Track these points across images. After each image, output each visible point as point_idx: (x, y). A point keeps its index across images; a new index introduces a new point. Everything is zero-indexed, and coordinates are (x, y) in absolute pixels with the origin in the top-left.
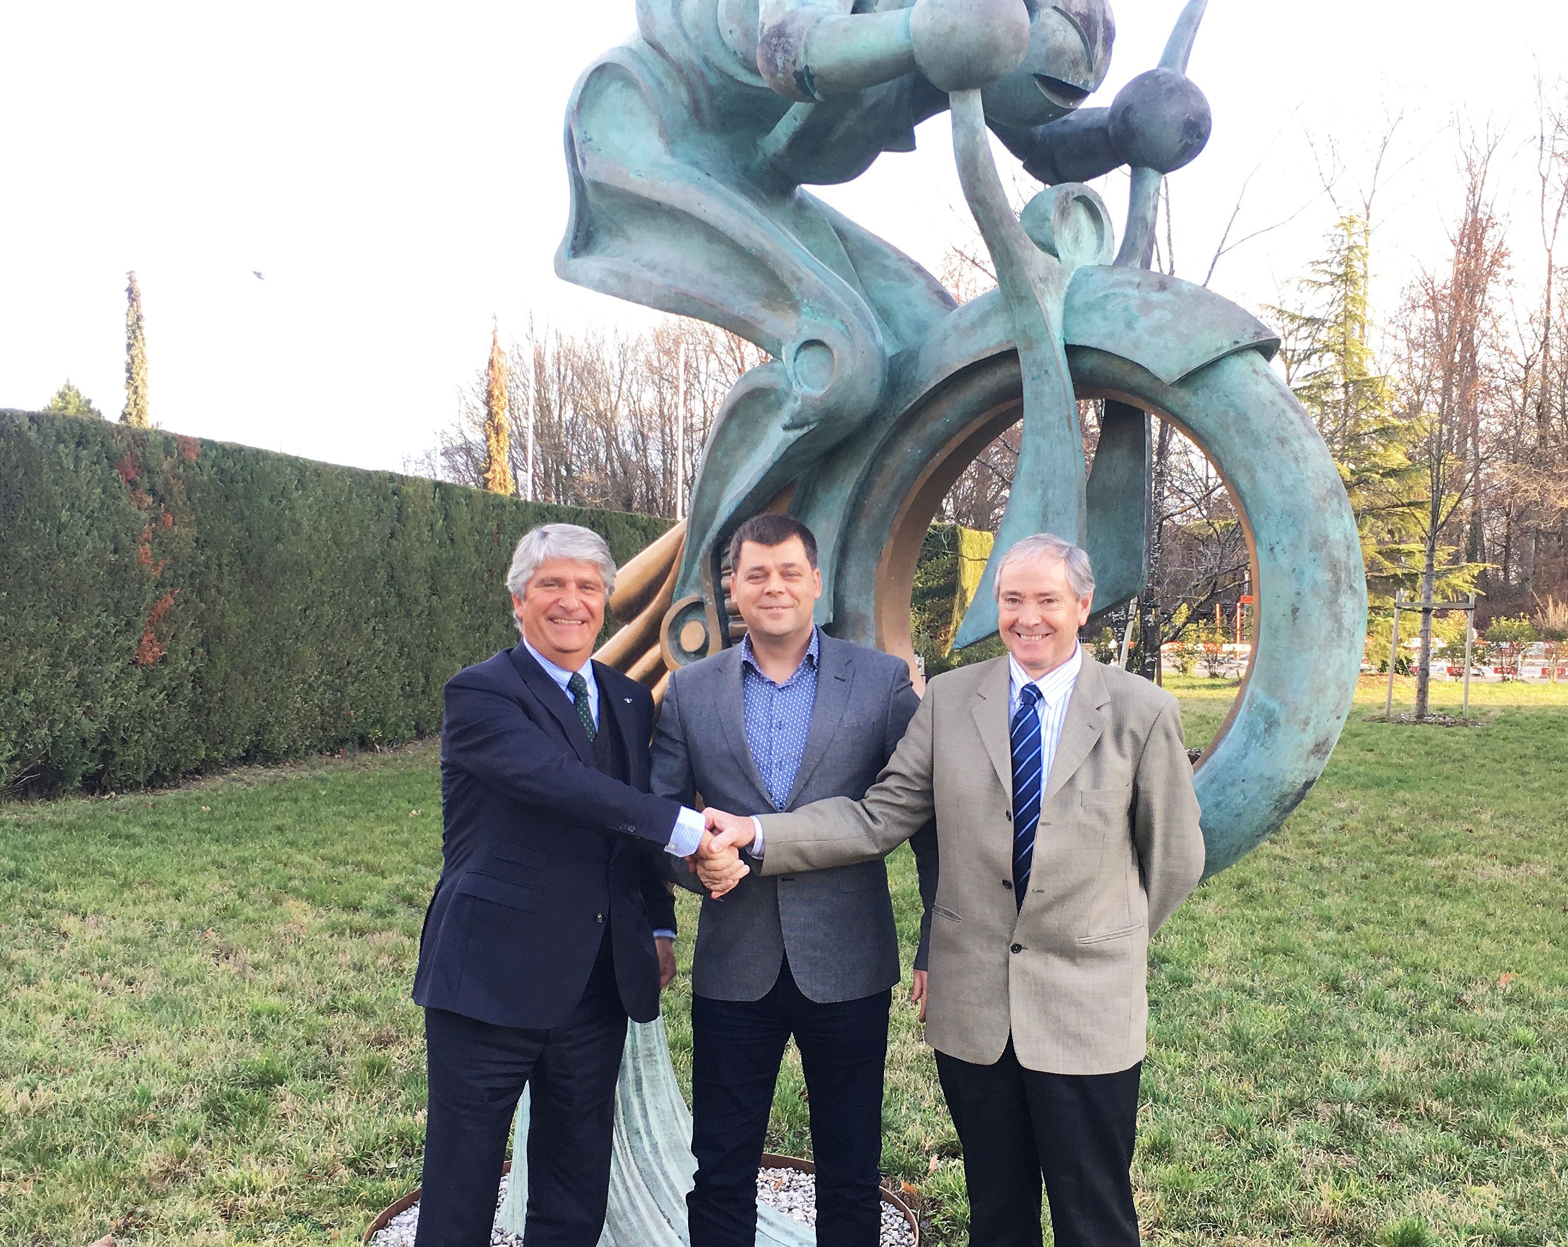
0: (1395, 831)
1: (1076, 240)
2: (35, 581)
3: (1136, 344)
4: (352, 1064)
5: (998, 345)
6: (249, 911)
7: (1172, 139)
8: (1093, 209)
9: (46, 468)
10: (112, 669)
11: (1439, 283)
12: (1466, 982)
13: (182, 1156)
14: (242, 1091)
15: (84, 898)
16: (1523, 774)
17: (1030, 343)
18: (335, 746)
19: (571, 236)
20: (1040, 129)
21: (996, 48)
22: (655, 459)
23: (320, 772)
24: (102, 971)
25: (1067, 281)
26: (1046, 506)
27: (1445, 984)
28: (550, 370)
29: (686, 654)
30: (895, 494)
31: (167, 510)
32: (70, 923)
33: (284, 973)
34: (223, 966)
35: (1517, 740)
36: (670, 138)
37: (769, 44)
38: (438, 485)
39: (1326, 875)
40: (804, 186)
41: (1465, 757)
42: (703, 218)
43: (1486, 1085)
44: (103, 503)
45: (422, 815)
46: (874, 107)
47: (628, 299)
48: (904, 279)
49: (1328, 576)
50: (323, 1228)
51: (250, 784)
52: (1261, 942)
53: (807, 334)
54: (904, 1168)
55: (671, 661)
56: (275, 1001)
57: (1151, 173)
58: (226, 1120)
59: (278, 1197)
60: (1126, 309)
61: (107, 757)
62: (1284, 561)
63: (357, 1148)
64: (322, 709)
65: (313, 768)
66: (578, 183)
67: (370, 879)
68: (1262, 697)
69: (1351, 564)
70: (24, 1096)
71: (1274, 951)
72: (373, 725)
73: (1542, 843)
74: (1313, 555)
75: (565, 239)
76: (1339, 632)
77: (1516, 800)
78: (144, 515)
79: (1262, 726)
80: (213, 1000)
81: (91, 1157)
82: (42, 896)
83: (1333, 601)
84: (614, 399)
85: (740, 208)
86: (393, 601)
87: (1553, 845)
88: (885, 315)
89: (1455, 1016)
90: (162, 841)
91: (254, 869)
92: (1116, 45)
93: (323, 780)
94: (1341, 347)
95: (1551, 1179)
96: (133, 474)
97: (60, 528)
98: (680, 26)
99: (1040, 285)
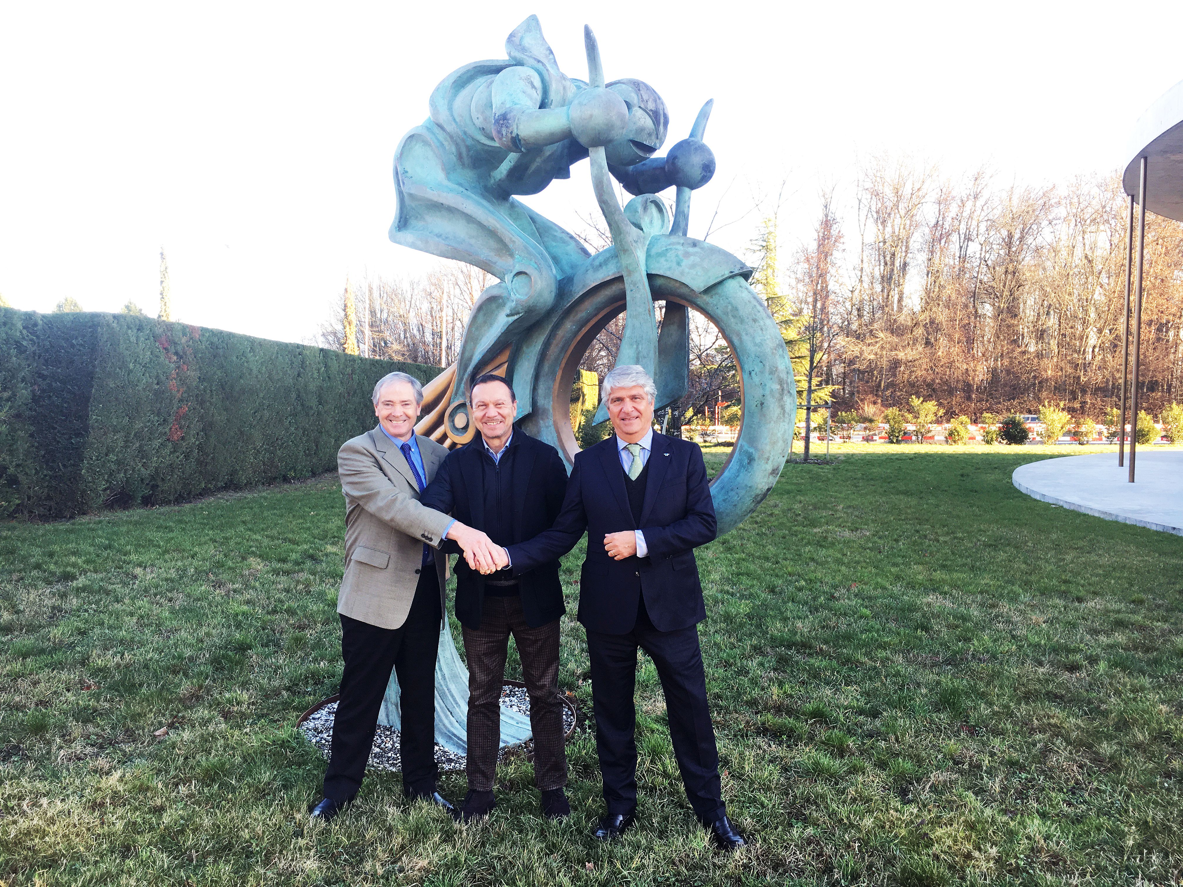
0: (797, 515)
1: (651, 222)
2: (117, 399)
3: (682, 273)
4: (286, 639)
5: (614, 274)
6: (230, 563)
7: (696, 173)
8: (660, 208)
9: (121, 341)
10: (156, 443)
11: (810, 250)
12: (835, 587)
13: (201, 687)
14: (230, 653)
15: (144, 558)
16: (856, 487)
17: (630, 273)
18: (270, 481)
19: (397, 221)
20: (631, 168)
21: (612, 126)
22: (429, 338)
23: (264, 494)
24: (155, 595)
25: (648, 243)
26: (638, 353)
27: (826, 589)
28: (376, 294)
29: (457, 429)
30: (562, 348)
31: (184, 363)
32: (138, 571)
33: (249, 595)
34: (218, 591)
35: (853, 471)
36: (448, 170)
37: (499, 123)
38: (322, 350)
39: (764, 537)
40: (514, 196)
41: (829, 479)
42: (465, 211)
43: (848, 637)
44: (151, 359)
45: (317, 515)
46: (550, 155)
47: (427, 252)
48: (564, 242)
49: (779, 387)
50: (275, 721)
51: (227, 501)
52: (736, 570)
53: (518, 269)
54: (567, 684)
55: (450, 434)
56: (245, 608)
57: (687, 190)
58: (223, 668)
59: (251, 707)
60: (677, 256)
61: (154, 487)
62: (756, 379)
63: (291, 681)
64: (264, 463)
65: (260, 492)
66: (401, 194)
67: (292, 546)
68: (746, 447)
69: (789, 381)
70: (118, 659)
71: (742, 574)
72: (290, 470)
73: (867, 520)
74: (770, 377)
75: (394, 222)
76: (784, 414)
77: (853, 499)
78: (172, 365)
79: (746, 461)
80: (214, 609)
81: (153, 688)
82: (123, 558)
83: (781, 399)
84: (408, 308)
85: (483, 206)
86: (299, 408)
87: (872, 520)
88: (556, 260)
89: (831, 604)
90: (184, 529)
91: (232, 543)
92: (669, 126)
93: (265, 498)
94: (765, 281)
95: (882, 682)
96: (166, 345)
97: (130, 372)
98: (452, 115)
99: (634, 244)
